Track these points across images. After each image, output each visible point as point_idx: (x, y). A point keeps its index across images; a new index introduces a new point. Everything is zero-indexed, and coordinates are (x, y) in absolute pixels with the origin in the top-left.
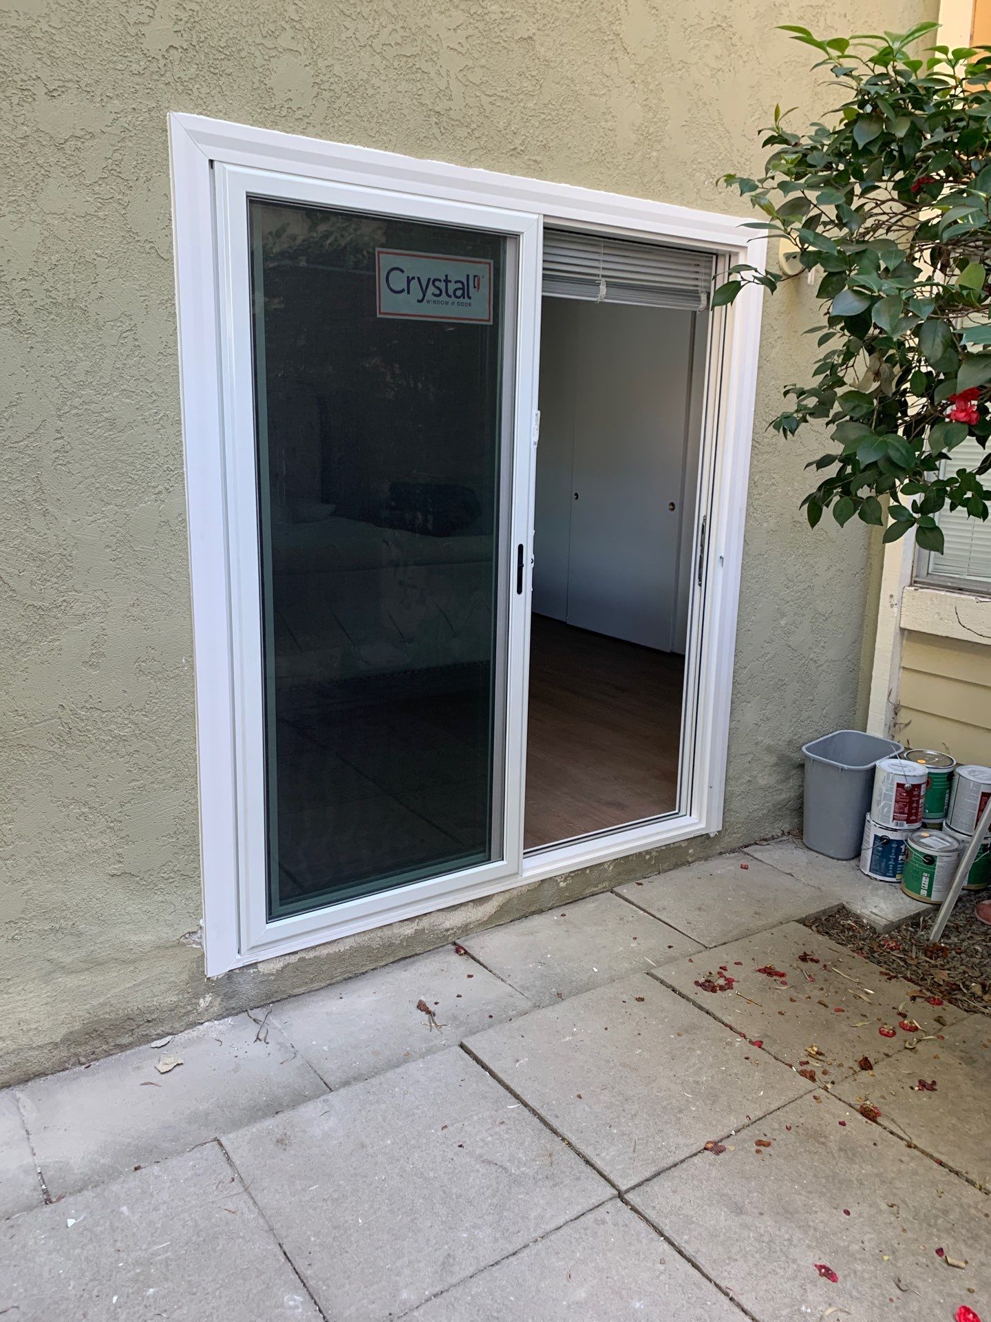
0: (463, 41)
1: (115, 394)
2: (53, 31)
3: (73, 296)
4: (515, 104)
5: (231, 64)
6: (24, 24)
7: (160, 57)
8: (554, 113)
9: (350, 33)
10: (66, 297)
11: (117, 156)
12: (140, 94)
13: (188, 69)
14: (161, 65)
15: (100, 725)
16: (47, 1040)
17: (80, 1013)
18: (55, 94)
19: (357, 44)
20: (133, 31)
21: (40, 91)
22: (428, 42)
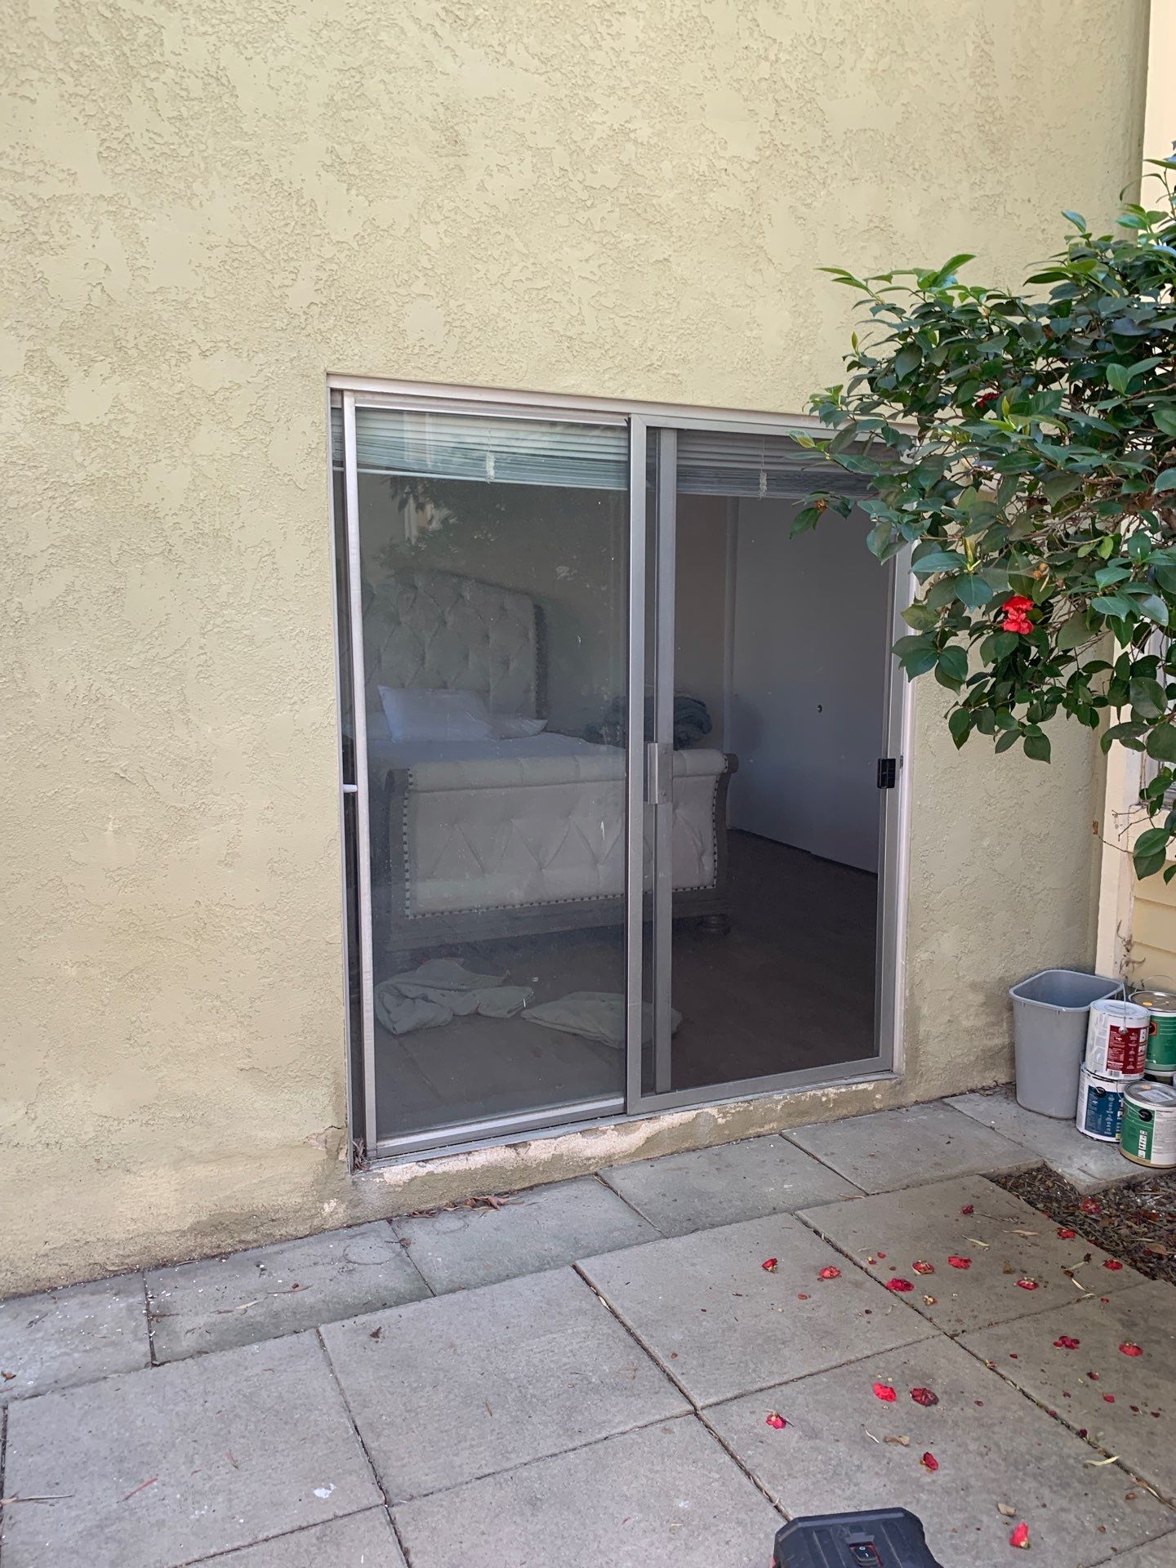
0: (596, 270)
1: (255, 613)
2: (208, 301)
3: (217, 526)
4: (651, 323)
5: (367, 312)
6: (182, 297)
7: (301, 313)
8: (693, 328)
9: (481, 274)
10: (212, 528)
11: (261, 402)
12: (282, 347)
13: (327, 321)
14: (302, 320)
15: (233, 922)
16: (175, 1227)
17: (207, 1204)
18: (208, 353)
19: (488, 284)
20: (277, 293)
21: (195, 352)
22: (559, 275)
